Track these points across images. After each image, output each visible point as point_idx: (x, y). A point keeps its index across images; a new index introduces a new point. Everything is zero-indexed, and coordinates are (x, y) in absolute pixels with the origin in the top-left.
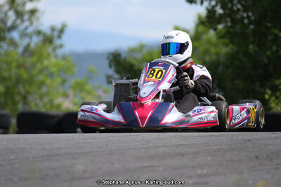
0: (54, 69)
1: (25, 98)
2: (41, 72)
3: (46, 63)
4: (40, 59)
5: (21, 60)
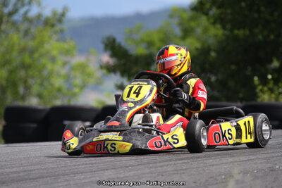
0: (55, 53)
1: (25, 82)
2: (42, 55)
3: (47, 47)
4: (42, 43)
5: (22, 44)
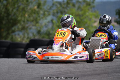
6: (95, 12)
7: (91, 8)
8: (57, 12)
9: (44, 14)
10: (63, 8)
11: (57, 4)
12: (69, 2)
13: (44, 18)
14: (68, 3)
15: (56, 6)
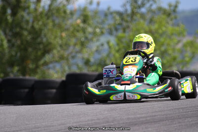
6: (178, 25)
7: (171, 20)
8: (117, 30)
9: (94, 33)
10: (127, 21)
11: (115, 15)
12: (135, 10)
13: (95, 39)
14: (133, 14)
15: (114, 18)
